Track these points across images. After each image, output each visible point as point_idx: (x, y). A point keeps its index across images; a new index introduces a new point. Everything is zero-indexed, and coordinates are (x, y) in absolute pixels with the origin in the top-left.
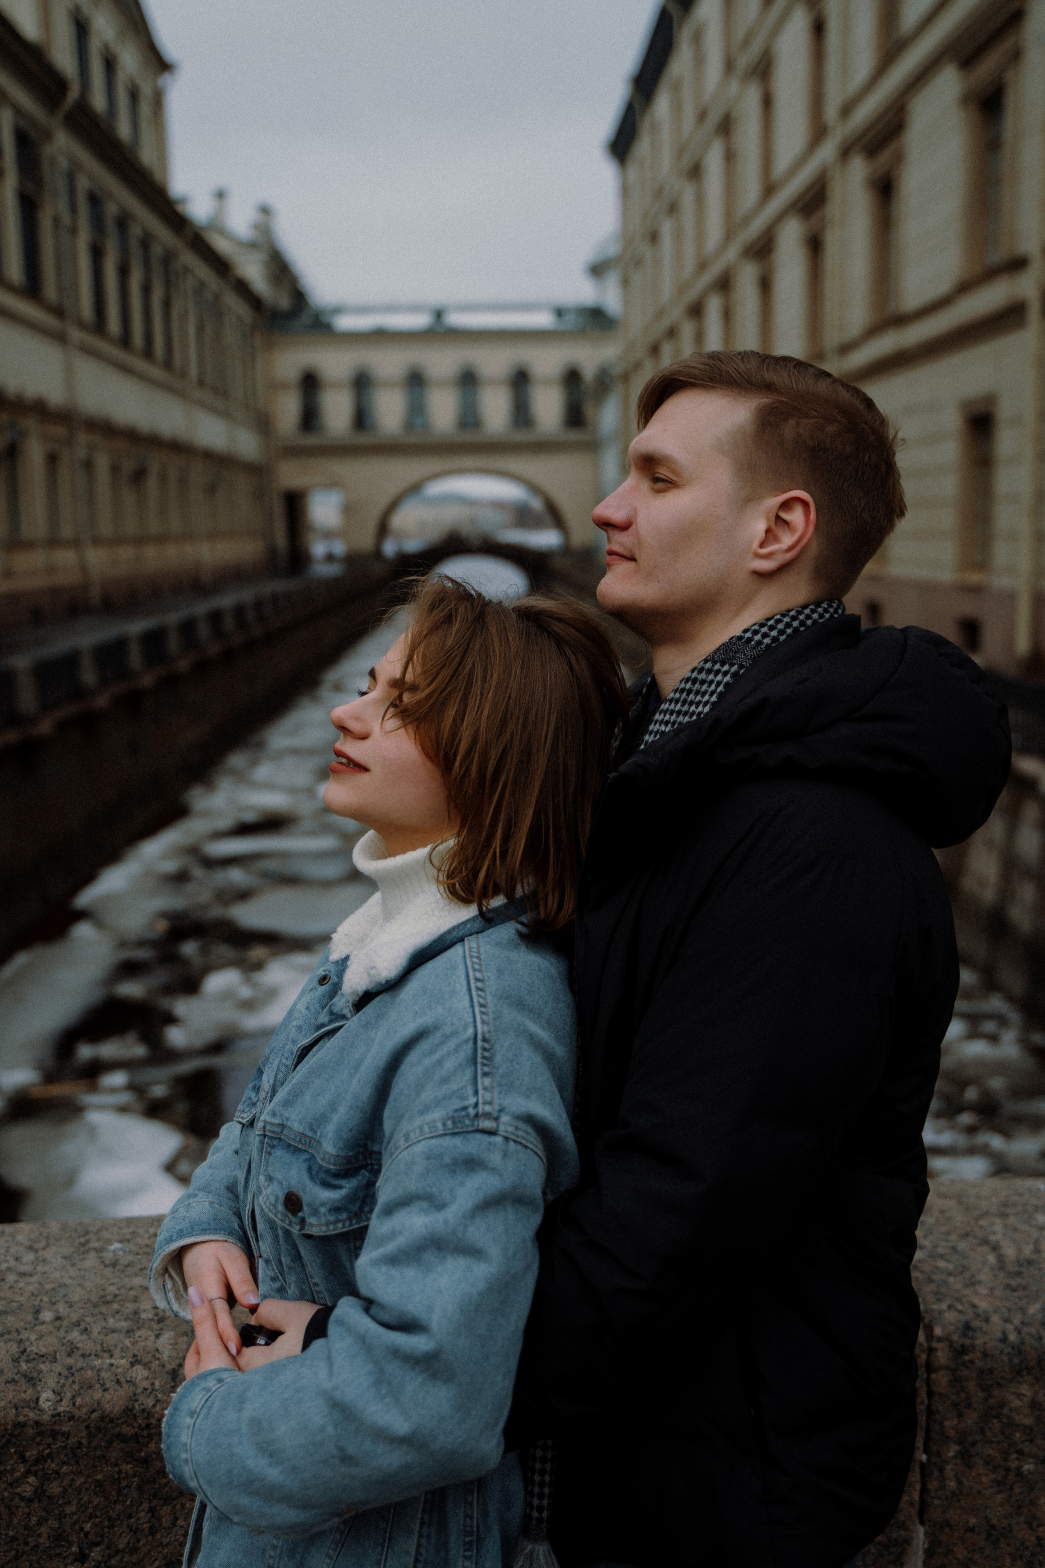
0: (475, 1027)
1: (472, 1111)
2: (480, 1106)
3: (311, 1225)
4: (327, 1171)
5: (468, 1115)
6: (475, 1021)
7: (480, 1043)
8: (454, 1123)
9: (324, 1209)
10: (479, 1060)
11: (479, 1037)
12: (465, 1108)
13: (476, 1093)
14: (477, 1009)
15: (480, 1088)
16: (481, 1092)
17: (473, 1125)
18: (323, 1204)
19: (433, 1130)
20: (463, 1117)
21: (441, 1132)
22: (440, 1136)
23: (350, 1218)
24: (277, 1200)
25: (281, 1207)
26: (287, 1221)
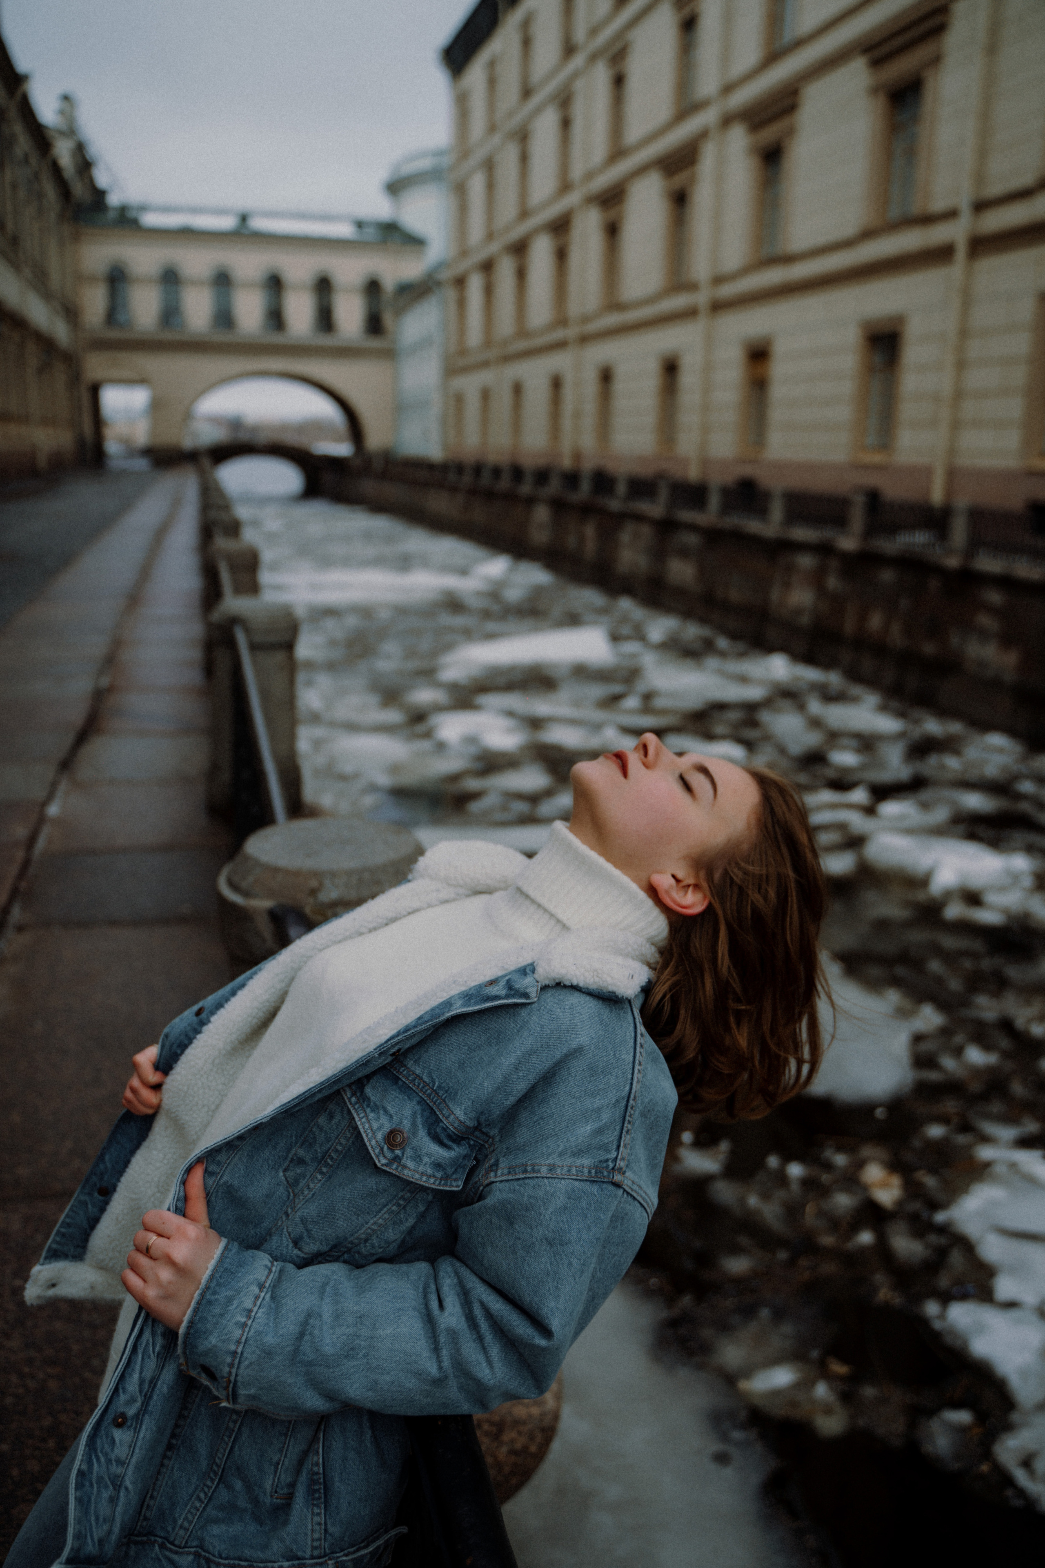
0: (632, 1084)
1: (611, 1165)
2: (618, 1161)
3: (405, 1167)
4: (445, 1129)
5: (608, 1166)
6: (632, 1079)
7: (631, 1102)
8: (596, 1172)
9: (426, 1159)
10: (627, 1118)
11: (632, 1096)
12: (607, 1160)
13: (618, 1147)
14: (637, 1067)
15: (622, 1144)
16: (621, 1149)
17: (609, 1178)
18: (429, 1155)
19: (580, 1174)
20: (603, 1168)
21: (585, 1178)
22: (583, 1180)
23: (441, 1179)
24: (379, 1128)
25: (380, 1136)
26: (377, 1151)
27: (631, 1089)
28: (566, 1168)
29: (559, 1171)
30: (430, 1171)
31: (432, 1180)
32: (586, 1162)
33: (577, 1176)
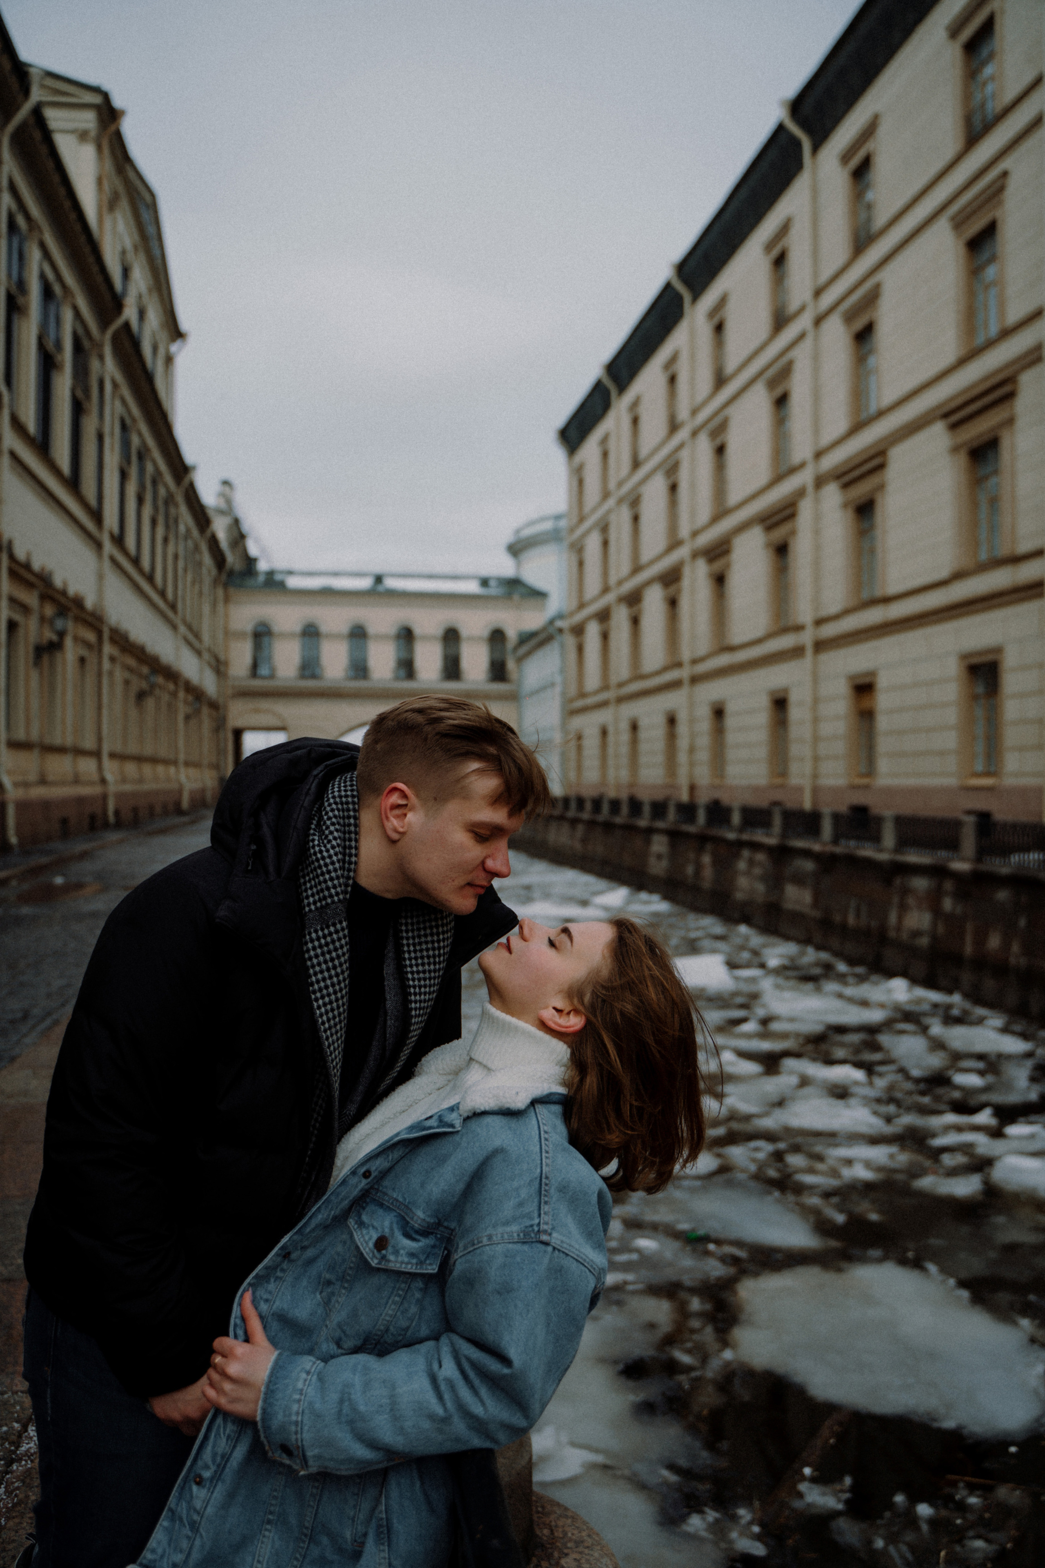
0: (542, 1167)
1: (536, 1229)
2: (542, 1225)
3: (389, 1261)
4: (412, 1228)
5: (533, 1230)
6: (541, 1163)
7: (544, 1180)
8: (524, 1235)
9: (402, 1252)
10: (543, 1192)
11: (544, 1176)
12: (532, 1226)
13: (539, 1215)
14: (544, 1154)
15: (542, 1212)
16: (542, 1216)
17: (536, 1238)
18: (404, 1248)
19: (511, 1238)
20: (530, 1231)
21: (516, 1240)
22: (513, 1243)
23: (417, 1264)
24: (370, 1239)
25: (371, 1245)
26: (371, 1255)
27: (542, 1171)
28: (499, 1236)
29: (494, 1238)
30: (406, 1260)
31: (409, 1266)
32: (515, 1228)
33: (509, 1240)
